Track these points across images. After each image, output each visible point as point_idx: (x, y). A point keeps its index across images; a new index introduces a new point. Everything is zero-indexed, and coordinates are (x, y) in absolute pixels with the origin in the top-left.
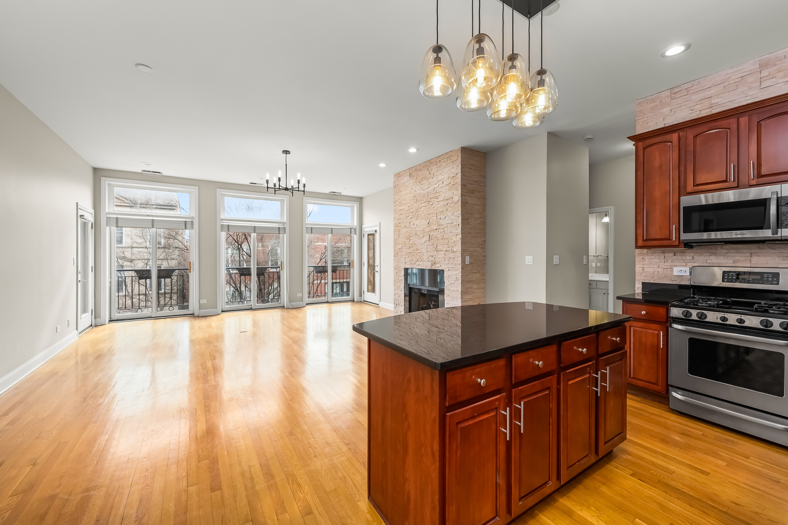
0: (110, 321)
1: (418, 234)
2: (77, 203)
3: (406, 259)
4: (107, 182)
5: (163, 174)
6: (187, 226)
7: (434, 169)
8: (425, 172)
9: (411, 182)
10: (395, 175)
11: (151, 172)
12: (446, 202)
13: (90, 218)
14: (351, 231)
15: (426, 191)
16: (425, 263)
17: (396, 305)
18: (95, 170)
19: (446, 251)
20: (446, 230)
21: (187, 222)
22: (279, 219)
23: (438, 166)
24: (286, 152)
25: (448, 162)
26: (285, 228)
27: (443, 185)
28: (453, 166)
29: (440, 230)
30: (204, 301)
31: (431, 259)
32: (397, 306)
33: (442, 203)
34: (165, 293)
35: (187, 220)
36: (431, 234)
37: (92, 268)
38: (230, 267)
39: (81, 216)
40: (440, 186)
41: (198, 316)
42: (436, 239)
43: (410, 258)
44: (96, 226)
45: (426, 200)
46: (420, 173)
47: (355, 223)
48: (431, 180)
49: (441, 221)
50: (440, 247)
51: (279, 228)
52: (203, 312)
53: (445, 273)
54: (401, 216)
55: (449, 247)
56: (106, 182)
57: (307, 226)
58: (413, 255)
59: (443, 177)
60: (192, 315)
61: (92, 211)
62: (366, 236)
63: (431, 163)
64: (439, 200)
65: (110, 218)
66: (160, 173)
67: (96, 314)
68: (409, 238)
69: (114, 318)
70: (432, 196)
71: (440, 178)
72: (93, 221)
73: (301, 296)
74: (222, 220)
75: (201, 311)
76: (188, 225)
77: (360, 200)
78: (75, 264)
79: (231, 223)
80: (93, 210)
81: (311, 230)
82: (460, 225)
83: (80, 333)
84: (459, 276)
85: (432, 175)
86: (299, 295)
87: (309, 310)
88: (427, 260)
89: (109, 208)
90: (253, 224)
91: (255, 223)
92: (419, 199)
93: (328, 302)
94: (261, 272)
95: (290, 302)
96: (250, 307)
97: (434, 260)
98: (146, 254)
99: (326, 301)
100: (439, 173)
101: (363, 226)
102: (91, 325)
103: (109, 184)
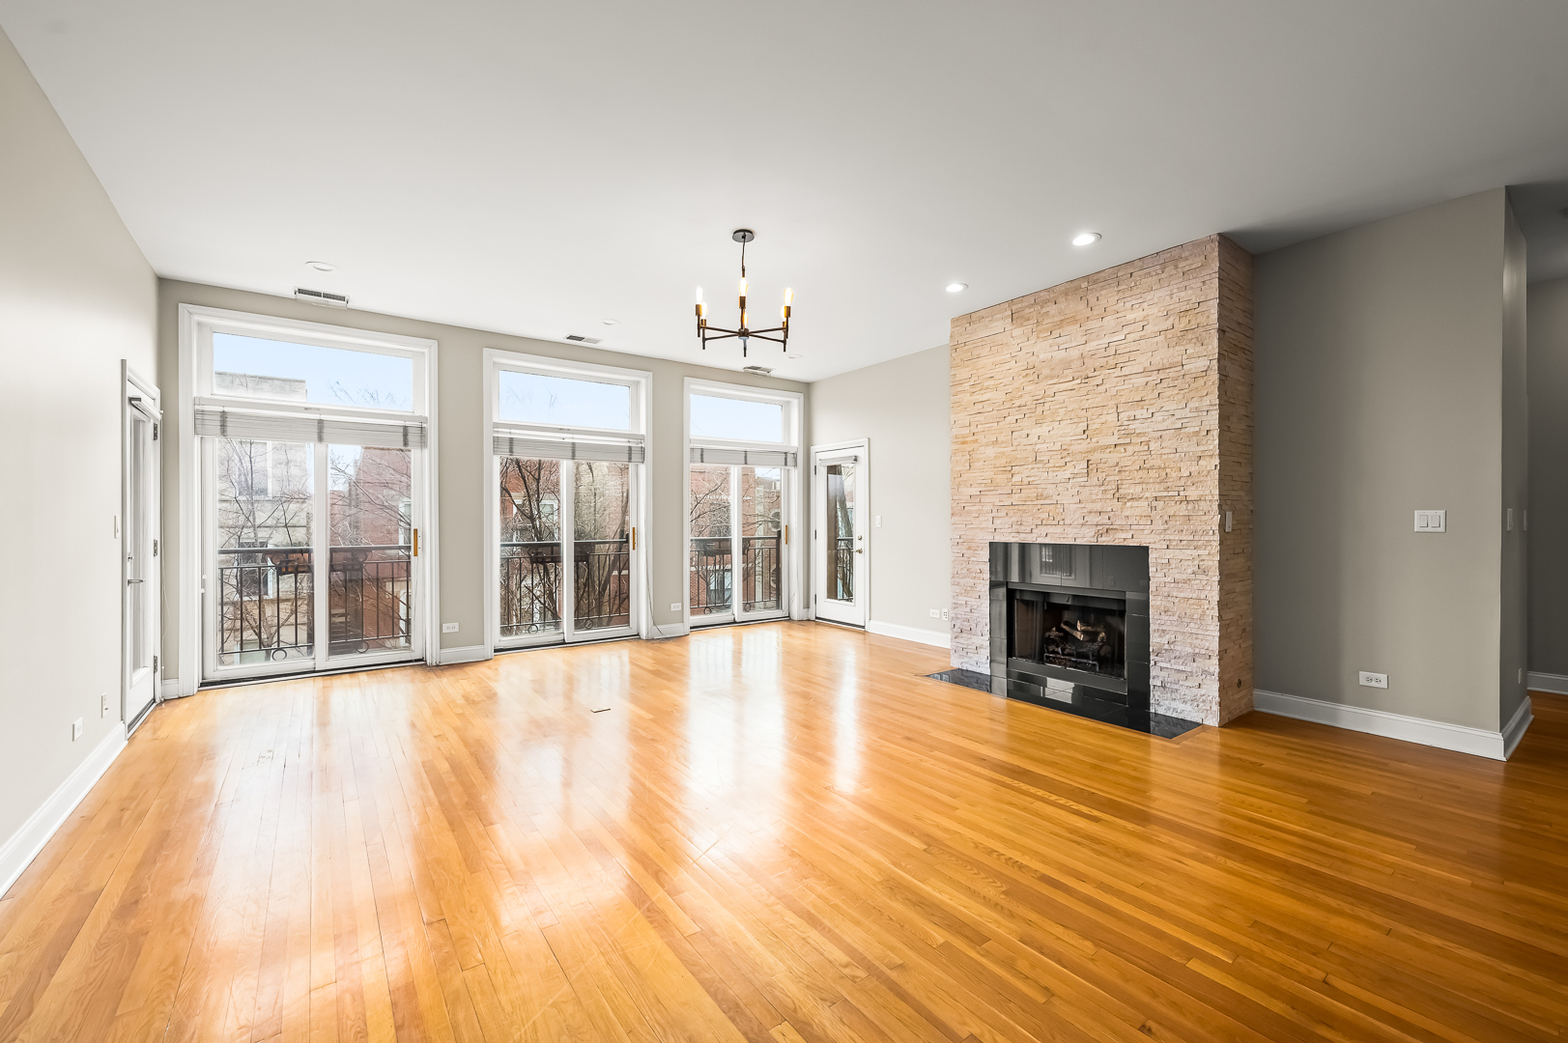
0: (202, 685)
1: (1046, 458)
2: (123, 362)
3: (997, 521)
4: (196, 318)
5: (350, 305)
6: (410, 438)
7: (1108, 297)
8: (1074, 307)
9: (1017, 332)
10: (953, 321)
11: (318, 294)
12: (1155, 377)
13: (152, 406)
14: (786, 459)
15: (1075, 353)
16: (1069, 530)
17: (960, 631)
18: (163, 283)
19: (1156, 499)
20: (1152, 446)
21: (410, 430)
22: (625, 427)
23: (1120, 288)
24: (744, 235)
25: (1163, 276)
26: (643, 450)
27: (1143, 333)
28: (1186, 283)
29: (1130, 449)
30: (451, 627)
31: (1094, 519)
32: (964, 635)
33: (1140, 381)
34: (278, 600)
35: (407, 424)
36: (1095, 457)
37: (155, 545)
38: (515, 542)
39: (131, 399)
40: (1130, 337)
41: (437, 666)
42: (1117, 469)
43: (1014, 519)
44: (165, 433)
45: (1076, 375)
46: (1052, 309)
47: (795, 442)
48: (1094, 324)
49: (1135, 426)
50: (1128, 489)
51: (630, 448)
52: (451, 655)
53: (1152, 556)
54: (979, 418)
55: (1167, 489)
56: (191, 317)
57: (692, 445)
58: (1024, 511)
59: (1145, 313)
60: (420, 663)
61: (156, 392)
62: (823, 471)
63: (1095, 282)
64: (1126, 371)
65: (203, 412)
66: (342, 299)
67: (165, 667)
68: (1009, 470)
69: (211, 676)
70: (1097, 364)
71: (1138, 314)
72: (159, 417)
73: (680, 609)
74: (496, 425)
75: (444, 651)
76: (412, 438)
77: (806, 388)
78: (119, 535)
79: (517, 434)
80: (158, 391)
81: (702, 455)
82: (1216, 433)
83: (130, 726)
84: (1213, 562)
85: (1098, 311)
86: (675, 607)
87: (697, 640)
88: (1081, 521)
89: (199, 387)
90: (569, 438)
91: (575, 436)
92: (1046, 372)
93: (735, 622)
94: (584, 553)
95: (654, 624)
96: (560, 637)
97: (1110, 522)
98: (231, 515)
99: (730, 619)
100: (1128, 305)
101: (814, 449)
102: (154, 700)
103: (200, 324)
